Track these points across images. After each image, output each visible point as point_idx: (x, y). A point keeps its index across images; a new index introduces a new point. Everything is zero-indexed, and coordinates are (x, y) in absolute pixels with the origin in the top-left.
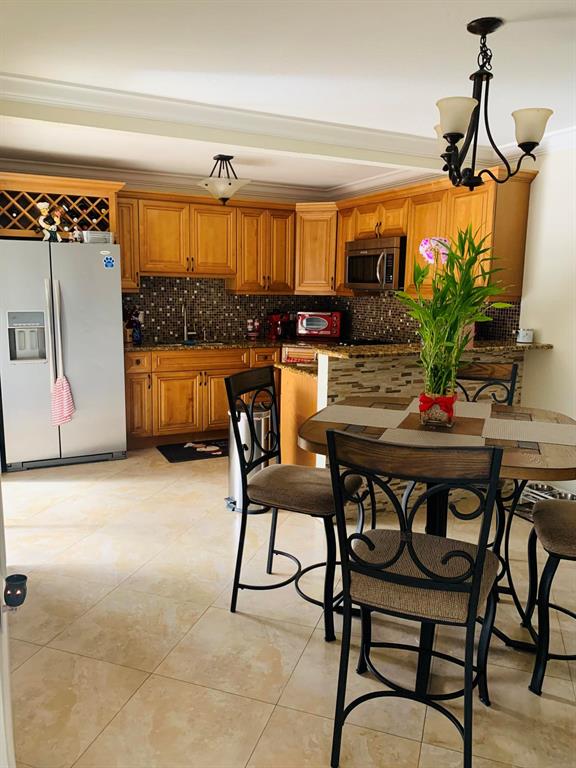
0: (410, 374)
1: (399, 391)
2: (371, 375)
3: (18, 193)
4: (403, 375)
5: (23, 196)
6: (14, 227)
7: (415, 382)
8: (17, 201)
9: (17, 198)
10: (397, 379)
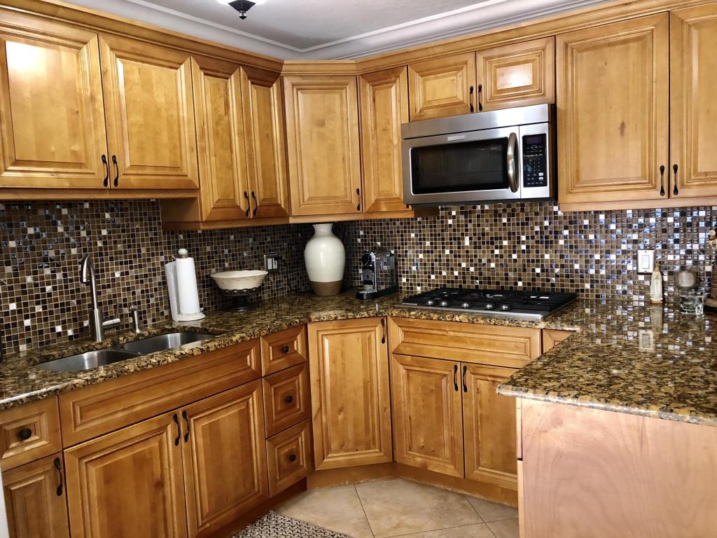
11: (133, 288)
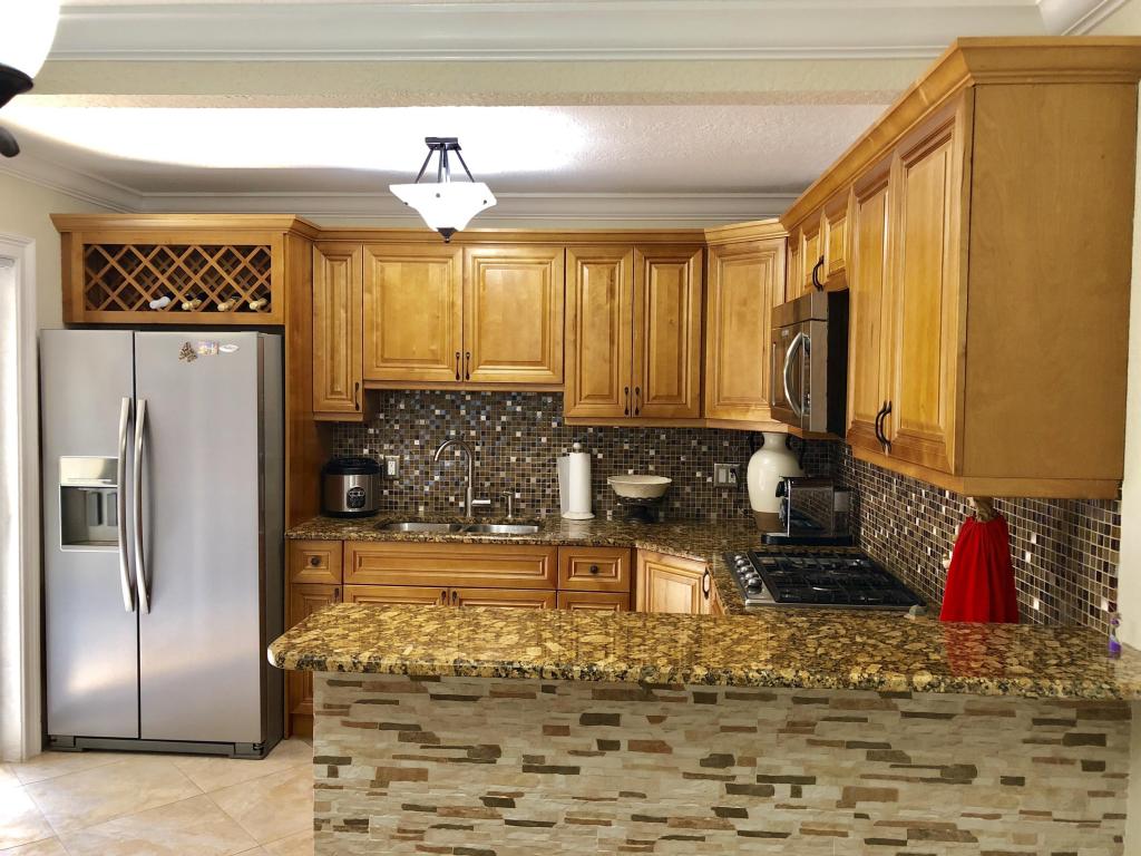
0: (613, 720)
1: (575, 770)
2: (466, 710)
3: (121, 247)
4: (589, 720)
5: (129, 253)
6: (113, 307)
7: (635, 746)
8: (119, 262)
9: (118, 257)
10: (564, 731)
11: (529, 475)
